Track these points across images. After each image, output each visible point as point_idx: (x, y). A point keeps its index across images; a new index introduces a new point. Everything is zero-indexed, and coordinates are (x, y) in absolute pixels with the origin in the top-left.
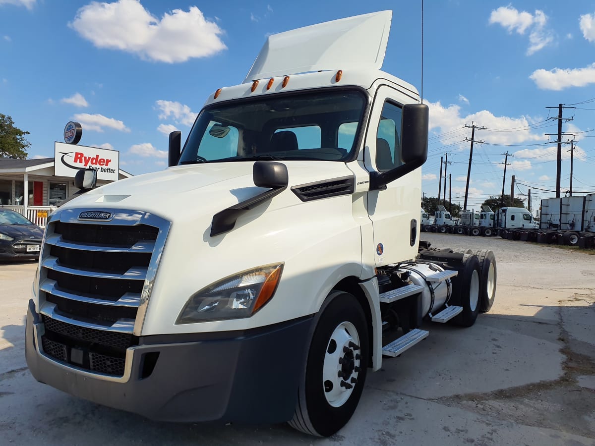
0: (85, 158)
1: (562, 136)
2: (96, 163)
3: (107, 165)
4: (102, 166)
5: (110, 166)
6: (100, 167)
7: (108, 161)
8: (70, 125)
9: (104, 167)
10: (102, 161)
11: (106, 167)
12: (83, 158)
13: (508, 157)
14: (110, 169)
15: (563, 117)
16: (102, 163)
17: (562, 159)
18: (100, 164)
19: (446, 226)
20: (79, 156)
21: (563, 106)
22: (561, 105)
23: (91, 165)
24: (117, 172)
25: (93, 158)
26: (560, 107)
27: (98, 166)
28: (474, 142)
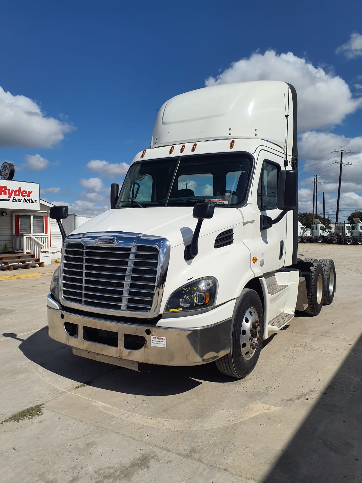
0: (9, 190)
2: (19, 195)
3: (29, 196)
4: (24, 197)
5: (32, 197)
6: (23, 198)
7: (30, 193)
8: (5, 166)
9: (27, 198)
10: (24, 192)
11: (28, 198)
12: (7, 191)
14: (31, 200)
16: (24, 195)
18: (22, 196)
19: (323, 237)
20: (3, 189)
23: (14, 197)
24: (38, 202)
25: (16, 191)
27: (20, 197)
28: (343, 164)
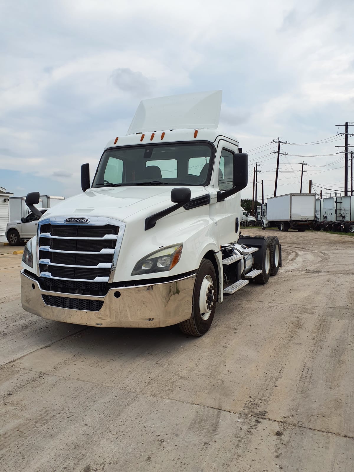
1: (348, 147)
13: (304, 165)
15: (349, 133)
17: (348, 166)
21: (348, 124)
22: (347, 123)
26: (347, 125)
28: (280, 154)
